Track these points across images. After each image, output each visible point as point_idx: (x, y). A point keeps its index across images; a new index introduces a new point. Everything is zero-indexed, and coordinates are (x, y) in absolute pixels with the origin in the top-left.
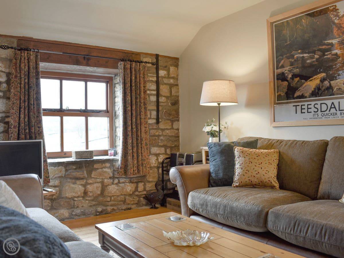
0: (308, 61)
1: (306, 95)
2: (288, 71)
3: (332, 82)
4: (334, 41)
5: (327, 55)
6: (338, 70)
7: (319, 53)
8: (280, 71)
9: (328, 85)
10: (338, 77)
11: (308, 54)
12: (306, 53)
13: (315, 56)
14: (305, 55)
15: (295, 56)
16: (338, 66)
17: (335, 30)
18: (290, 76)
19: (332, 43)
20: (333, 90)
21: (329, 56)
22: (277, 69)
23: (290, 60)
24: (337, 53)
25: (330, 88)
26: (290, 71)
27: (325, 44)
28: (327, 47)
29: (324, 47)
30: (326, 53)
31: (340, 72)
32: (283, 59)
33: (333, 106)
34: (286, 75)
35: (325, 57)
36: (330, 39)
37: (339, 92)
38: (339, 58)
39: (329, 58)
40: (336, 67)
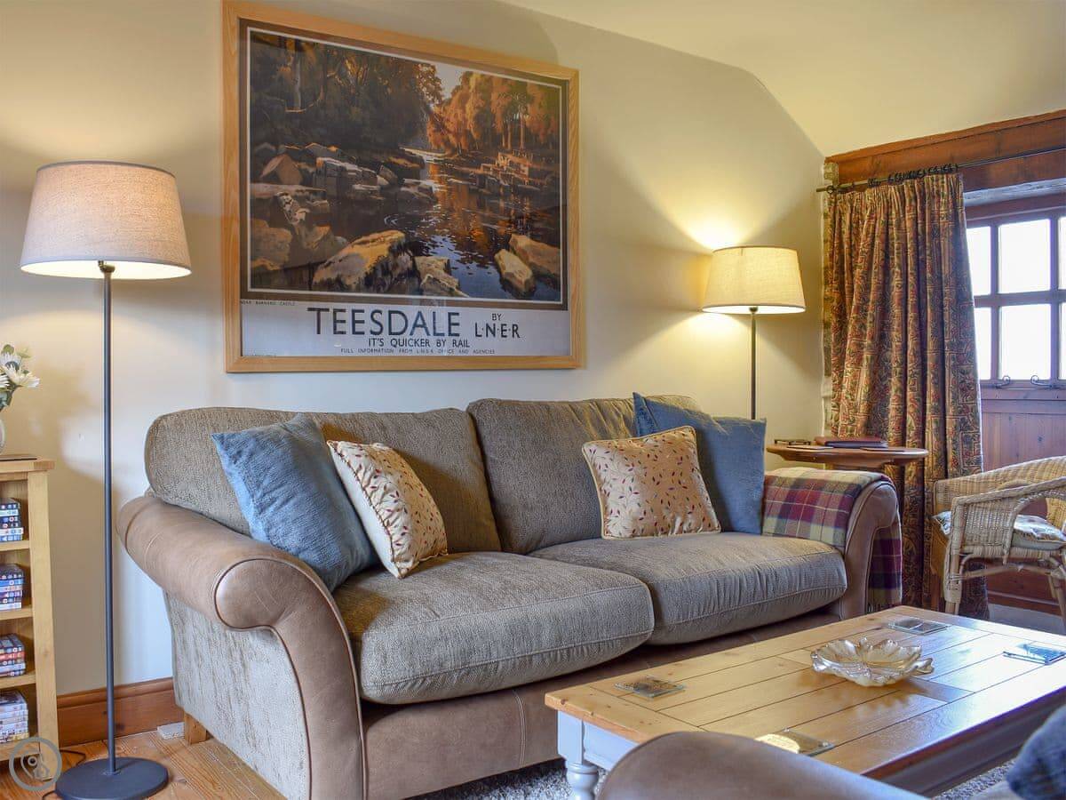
0: (357, 187)
1: (348, 282)
2: (295, 197)
3: (418, 259)
4: (428, 157)
5: (407, 185)
6: (432, 231)
7: (389, 173)
8: (264, 189)
9: (410, 264)
10: (432, 250)
11: (359, 166)
12: (351, 161)
13: (379, 178)
14: (349, 166)
15: (320, 160)
16: (434, 220)
17: (430, 128)
18: (300, 214)
19: (421, 158)
20: (420, 281)
21: (412, 190)
22: (255, 180)
23: (303, 166)
24: (431, 188)
25: (414, 273)
26: (301, 200)
27: (403, 155)
28: (410, 165)
29: (401, 161)
30: (407, 181)
31: (438, 239)
32: (276, 155)
33: (420, 322)
34: (287, 208)
35: (403, 189)
36: (416, 148)
37: (433, 287)
38: (436, 203)
39: (412, 195)
40: (428, 224)
